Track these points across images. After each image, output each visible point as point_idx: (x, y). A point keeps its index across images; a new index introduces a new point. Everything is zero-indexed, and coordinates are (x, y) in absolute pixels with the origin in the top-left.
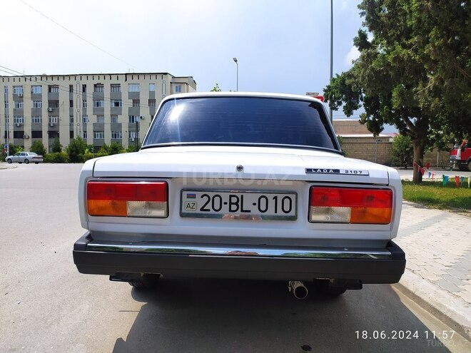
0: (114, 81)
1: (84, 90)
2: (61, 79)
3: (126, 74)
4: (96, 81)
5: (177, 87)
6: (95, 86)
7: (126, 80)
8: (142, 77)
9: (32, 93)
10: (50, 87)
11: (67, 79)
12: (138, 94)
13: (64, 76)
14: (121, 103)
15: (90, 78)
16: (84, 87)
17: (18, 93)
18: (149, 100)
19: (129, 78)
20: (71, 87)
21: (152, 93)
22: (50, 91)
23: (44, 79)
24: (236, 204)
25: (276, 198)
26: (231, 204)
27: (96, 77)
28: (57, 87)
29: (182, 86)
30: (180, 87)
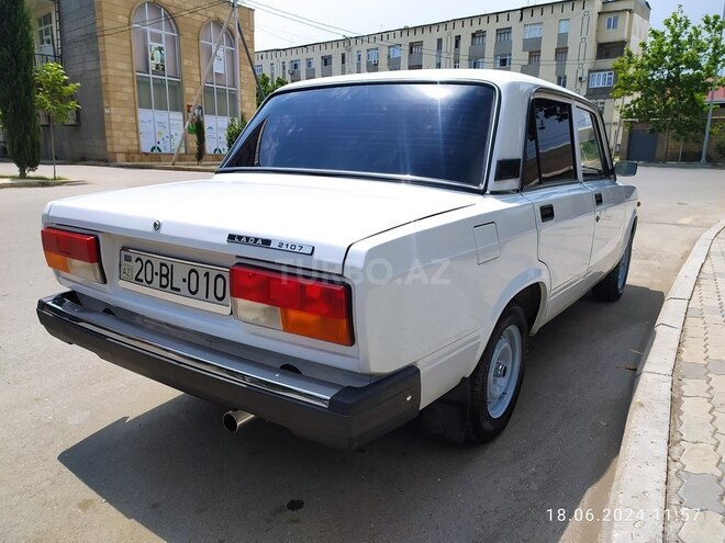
0: (503, 23)
1: (457, 45)
2: (427, 31)
3: (522, 9)
4: (476, 28)
5: (609, 20)
6: (473, 35)
7: (521, 19)
8: (547, 11)
9: (389, 57)
10: (412, 46)
11: (435, 29)
12: (539, 40)
13: (430, 26)
14: (510, 60)
15: (467, 23)
16: (458, 39)
17: (372, 59)
18: (556, 50)
19: (527, 15)
20: (440, 41)
21: (563, 37)
22: (411, 52)
23: (405, 33)
24: (166, 276)
25: (207, 275)
26: (162, 275)
27: (476, 21)
28: (420, 44)
29: (621, 16)
30: (616, 20)
